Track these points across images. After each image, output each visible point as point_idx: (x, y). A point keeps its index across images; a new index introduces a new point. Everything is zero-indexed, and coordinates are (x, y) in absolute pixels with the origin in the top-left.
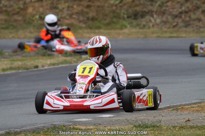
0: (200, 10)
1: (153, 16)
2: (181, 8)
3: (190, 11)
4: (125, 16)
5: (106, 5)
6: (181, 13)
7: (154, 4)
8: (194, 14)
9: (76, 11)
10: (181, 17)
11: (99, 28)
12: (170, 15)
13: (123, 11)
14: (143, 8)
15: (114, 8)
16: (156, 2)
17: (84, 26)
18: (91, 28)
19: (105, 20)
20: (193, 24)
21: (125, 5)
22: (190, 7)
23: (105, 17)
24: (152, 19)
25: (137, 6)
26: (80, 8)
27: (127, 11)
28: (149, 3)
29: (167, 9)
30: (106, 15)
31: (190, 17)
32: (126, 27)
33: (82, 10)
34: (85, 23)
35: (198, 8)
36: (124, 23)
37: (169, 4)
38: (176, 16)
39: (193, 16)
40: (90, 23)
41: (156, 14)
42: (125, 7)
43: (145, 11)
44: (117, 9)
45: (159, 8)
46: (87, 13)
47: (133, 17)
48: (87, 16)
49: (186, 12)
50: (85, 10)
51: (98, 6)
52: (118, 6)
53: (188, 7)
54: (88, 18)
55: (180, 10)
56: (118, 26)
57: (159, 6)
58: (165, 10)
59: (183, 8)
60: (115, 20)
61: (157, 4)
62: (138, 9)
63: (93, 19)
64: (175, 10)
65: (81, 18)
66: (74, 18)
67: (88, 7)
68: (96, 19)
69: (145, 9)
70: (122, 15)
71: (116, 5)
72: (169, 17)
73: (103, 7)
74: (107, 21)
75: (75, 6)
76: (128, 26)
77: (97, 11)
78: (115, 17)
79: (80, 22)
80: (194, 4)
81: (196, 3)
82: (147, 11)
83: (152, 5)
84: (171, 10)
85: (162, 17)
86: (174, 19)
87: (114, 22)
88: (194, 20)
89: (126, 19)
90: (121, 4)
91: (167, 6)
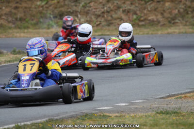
0: (121, 10)
1: (77, 16)
2: (103, 8)
3: (112, 10)
4: (52, 16)
5: (33, 6)
6: (103, 13)
7: (78, 4)
8: (116, 13)
9: (5, 12)
10: (103, 17)
11: (28, 28)
12: (93, 15)
13: (49, 12)
14: (68, 9)
15: (41, 9)
16: (79, 3)
17: (13, 26)
18: (20, 28)
19: (33, 20)
20: (115, 23)
21: (50, 6)
22: (112, 7)
23: (33, 18)
24: (76, 18)
25: (62, 6)
26: (8, 10)
27: (53, 11)
28: (73, 4)
29: (90, 9)
30: (34, 16)
31: (111, 16)
32: (52, 26)
33: (10, 12)
34: (14, 24)
35: (119, 8)
36: (51, 22)
37: (92, 4)
38: (99, 16)
39: (114, 16)
40: (19, 23)
41: (80, 14)
42: (51, 8)
43: (70, 12)
44: (43, 9)
45: (83, 8)
46: (15, 14)
47: (59, 17)
48: (15, 17)
49: (108, 12)
50: (13, 11)
51: (26, 8)
52: (44, 7)
53: (109, 7)
54: (16, 19)
55: (103, 10)
56: (45, 26)
57: (83, 6)
58: (89, 10)
59: (105, 8)
60: (41, 20)
61: (81, 5)
62: (63, 9)
63: (21, 20)
64: (98, 10)
65: (10, 19)
66: (4, 19)
67: (16, 8)
68: (24, 20)
69: (69, 10)
70: (48, 15)
71: (42, 7)
72: (93, 17)
73: (30, 8)
74: (34, 21)
75: (4, 8)
76: (55, 26)
77: (25, 12)
78: (42, 17)
79: (9, 22)
80: (115, 4)
81: (117, 3)
82: (72, 11)
83: (76, 6)
84: (94, 10)
85: (86, 17)
86: (97, 19)
87: (41, 22)
88: (116, 19)
89: (53, 19)
90: (47, 6)
91: (90, 7)
